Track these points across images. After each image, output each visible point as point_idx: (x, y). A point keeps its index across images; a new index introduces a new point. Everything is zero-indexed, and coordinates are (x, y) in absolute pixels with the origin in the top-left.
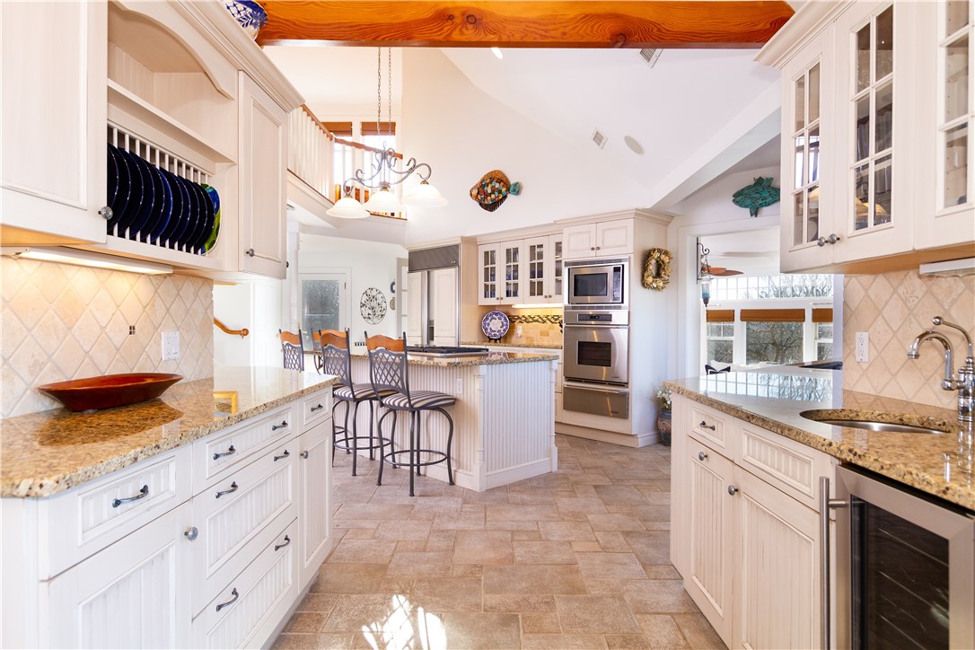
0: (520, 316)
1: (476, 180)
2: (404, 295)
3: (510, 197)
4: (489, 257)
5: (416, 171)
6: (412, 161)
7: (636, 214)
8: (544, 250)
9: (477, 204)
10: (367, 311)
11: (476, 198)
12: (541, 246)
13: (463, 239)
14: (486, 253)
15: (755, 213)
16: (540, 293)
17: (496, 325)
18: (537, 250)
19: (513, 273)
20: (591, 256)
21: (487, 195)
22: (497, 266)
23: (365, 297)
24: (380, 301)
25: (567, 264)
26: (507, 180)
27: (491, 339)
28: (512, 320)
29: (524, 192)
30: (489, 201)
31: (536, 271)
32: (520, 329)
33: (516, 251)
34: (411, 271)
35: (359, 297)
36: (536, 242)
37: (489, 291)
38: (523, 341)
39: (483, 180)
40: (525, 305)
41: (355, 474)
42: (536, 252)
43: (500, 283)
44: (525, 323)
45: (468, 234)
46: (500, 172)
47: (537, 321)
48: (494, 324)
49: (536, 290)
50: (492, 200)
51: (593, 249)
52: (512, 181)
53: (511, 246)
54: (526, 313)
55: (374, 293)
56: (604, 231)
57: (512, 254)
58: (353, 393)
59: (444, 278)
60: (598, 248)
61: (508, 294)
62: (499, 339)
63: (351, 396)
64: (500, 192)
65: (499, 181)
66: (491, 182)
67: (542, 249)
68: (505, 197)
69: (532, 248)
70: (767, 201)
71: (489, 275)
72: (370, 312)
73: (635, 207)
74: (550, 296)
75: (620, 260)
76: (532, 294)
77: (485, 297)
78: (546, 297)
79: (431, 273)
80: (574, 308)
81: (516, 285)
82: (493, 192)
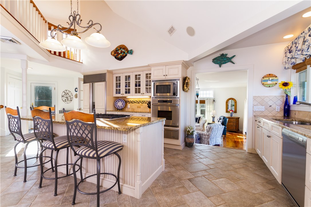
0: (129, 101)
1: (114, 48)
2: (82, 92)
3: (128, 55)
4: (118, 79)
5: (93, 27)
6: (91, 22)
7: (183, 63)
8: (141, 77)
9: (114, 57)
10: (64, 99)
11: (114, 55)
12: (139, 75)
13: (108, 70)
14: (117, 77)
15: (220, 66)
16: (139, 92)
17: (120, 104)
18: (138, 77)
19: (128, 85)
20: (163, 78)
21: (118, 54)
22: (121, 82)
23: (64, 93)
24: (70, 94)
25: (153, 81)
26: (127, 49)
27: (118, 109)
28: (126, 102)
29: (134, 53)
30: (119, 56)
31: (138, 85)
32: (129, 105)
33: (129, 77)
34: (84, 83)
35: (61, 93)
36: (138, 73)
37: (118, 92)
38: (130, 110)
39: (116, 48)
40: (132, 97)
41: (56, 194)
42: (137, 77)
43: (123, 89)
44: (131, 103)
45: (110, 69)
46: (124, 45)
47: (136, 103)
48: (119, 104)
49: (138, 91)
50: (121, 56)
51: (164, 76)
52: (129, 49)
53: (127, 74)
54: (132, 100)
55: (67, 92)
56: (169, 69)
57: (128, 78)
58: (54, 145)
59: (99, 86)
60: (166, 75)
61: (126, 93)
62: (121, 109)
63: (54, 147)
64: (124, 53)
65: (124, 49)
66: (120, 49)
67: (140, 76)
68: (126, 55)
69: (136, 76)
70: (226, 62)
71: (118, 85)
72: (66, 99)
73: (183, 60)
74: (144, 94)
75: (176, 80)
76: (136, 92)
77: (116, 94)
78: (142, 94)
79: (94, 84)
80: (156, 98)
81: (129, 89)
82: (121, 53)
